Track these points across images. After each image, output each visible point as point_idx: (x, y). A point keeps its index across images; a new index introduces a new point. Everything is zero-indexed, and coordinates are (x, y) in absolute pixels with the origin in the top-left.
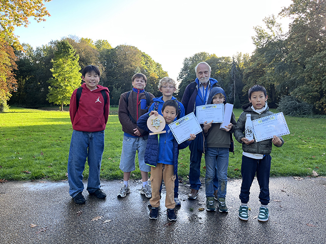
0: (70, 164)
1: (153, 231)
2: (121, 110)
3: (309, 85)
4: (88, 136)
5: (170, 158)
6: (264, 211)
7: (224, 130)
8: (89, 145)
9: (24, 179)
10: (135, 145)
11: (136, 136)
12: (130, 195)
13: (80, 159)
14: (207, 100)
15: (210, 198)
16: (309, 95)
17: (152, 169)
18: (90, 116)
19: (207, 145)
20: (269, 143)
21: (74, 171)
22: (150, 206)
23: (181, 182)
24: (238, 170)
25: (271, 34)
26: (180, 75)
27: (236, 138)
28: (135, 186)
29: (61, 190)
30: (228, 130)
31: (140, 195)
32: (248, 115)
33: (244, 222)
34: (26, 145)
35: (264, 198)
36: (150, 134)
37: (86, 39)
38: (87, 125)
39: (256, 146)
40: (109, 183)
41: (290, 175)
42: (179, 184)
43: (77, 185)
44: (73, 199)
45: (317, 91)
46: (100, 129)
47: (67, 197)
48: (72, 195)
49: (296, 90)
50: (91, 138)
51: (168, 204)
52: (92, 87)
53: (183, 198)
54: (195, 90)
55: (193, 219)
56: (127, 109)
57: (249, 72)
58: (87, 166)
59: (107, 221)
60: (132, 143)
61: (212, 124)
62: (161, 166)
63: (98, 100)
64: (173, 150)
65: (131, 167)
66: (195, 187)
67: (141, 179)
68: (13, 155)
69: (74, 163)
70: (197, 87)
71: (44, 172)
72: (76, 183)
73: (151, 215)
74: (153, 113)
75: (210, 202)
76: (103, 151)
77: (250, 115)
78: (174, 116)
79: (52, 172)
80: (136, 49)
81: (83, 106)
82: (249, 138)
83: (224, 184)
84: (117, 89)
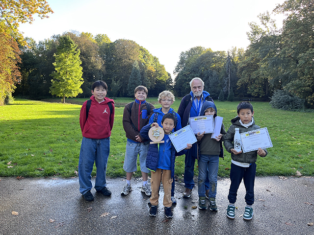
0: (80, 166)
1: (152, 227)
2: (125, 119)
3: (301, 79)
4: (96, 142)
5: (168, 164)
6: (249, 210)
7: (214, 140)
8: (96, 150)
9: (39, 176)
10: (137, 150)
11: (137, 142)
12: (132, 192)
13: (89, 162)
14: (200, 112)
15: (202, 198)
16: (302, 90)
17: (152, 173)
18: (98, 125)
19: (200, 152)
20: (254, 154)
21: (84, 173)
22: (149, 204)
23: (176, 181)
24: (229, 169)
25: (265, 29)
26: (176, 69)
27: (226, 148)
28: (136, 183)
29: (72, 187)
30: (219, 140)
31: (140, 193)
32: (237, 129)
33: (231, 220)
34: (35, 140)
35: (250, 199)
36: (151, 143)
37: (86, 33)
38: (95, 133)
39: (244, 156)
40: (113, 181)
41: (276, 175)
42: (175, 182)
43: (87, 184)
44: (83, 196)
45: (309, 86)
46: (106, 136)
47: (77, 194)
48: (82, 193)
49: (289, 84)
50: (99, 144)
51: (165, 203)
52: (100, 100)
53: (178, 196)
54: (190, 102)
55: (187, 216)
56: (130, 118)
57: (243, 67)
58: (95, 167)
59: (113, 217)
60: (134, 148)
61: (204, 134)
62: (160, 171)
63: (105, 111)
64: (171, 157)
65: (133, 168)
66: (189, 186)
67: (141, 177)
68: (26, 152)
69: (84, 166)
70: (191, 99)
71: (55, 169)
72: (85, 182)
73: (151, 212)
74: (154, 125)
75: (202, 201)
76: (108, 155)
77: (238, 129)
78: (172, 127)
79: (62, 170)
80: (134, 43)
81: (93, 117)
82: (237, 150)
83: (214, 186)
84: (116, 82)
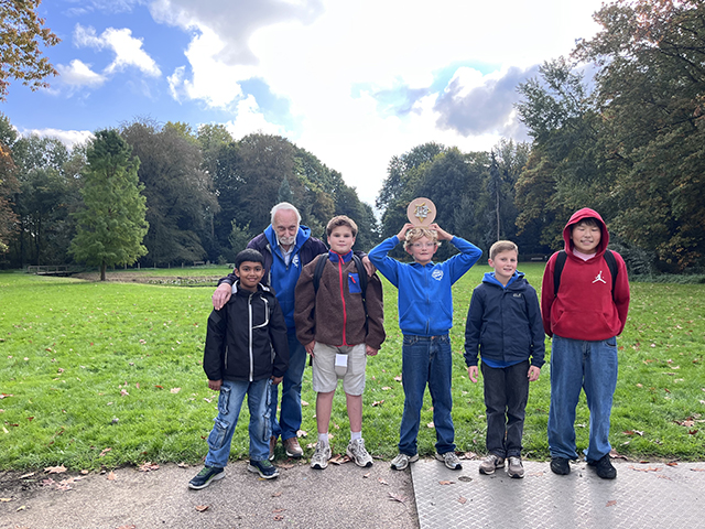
3: (644, 207)
16: (645, 229)
25: (558, 99)
26: (381, 195)
37: (177, 125)
45: (661, 220)
49: (618, 219)
84: (242, 228)
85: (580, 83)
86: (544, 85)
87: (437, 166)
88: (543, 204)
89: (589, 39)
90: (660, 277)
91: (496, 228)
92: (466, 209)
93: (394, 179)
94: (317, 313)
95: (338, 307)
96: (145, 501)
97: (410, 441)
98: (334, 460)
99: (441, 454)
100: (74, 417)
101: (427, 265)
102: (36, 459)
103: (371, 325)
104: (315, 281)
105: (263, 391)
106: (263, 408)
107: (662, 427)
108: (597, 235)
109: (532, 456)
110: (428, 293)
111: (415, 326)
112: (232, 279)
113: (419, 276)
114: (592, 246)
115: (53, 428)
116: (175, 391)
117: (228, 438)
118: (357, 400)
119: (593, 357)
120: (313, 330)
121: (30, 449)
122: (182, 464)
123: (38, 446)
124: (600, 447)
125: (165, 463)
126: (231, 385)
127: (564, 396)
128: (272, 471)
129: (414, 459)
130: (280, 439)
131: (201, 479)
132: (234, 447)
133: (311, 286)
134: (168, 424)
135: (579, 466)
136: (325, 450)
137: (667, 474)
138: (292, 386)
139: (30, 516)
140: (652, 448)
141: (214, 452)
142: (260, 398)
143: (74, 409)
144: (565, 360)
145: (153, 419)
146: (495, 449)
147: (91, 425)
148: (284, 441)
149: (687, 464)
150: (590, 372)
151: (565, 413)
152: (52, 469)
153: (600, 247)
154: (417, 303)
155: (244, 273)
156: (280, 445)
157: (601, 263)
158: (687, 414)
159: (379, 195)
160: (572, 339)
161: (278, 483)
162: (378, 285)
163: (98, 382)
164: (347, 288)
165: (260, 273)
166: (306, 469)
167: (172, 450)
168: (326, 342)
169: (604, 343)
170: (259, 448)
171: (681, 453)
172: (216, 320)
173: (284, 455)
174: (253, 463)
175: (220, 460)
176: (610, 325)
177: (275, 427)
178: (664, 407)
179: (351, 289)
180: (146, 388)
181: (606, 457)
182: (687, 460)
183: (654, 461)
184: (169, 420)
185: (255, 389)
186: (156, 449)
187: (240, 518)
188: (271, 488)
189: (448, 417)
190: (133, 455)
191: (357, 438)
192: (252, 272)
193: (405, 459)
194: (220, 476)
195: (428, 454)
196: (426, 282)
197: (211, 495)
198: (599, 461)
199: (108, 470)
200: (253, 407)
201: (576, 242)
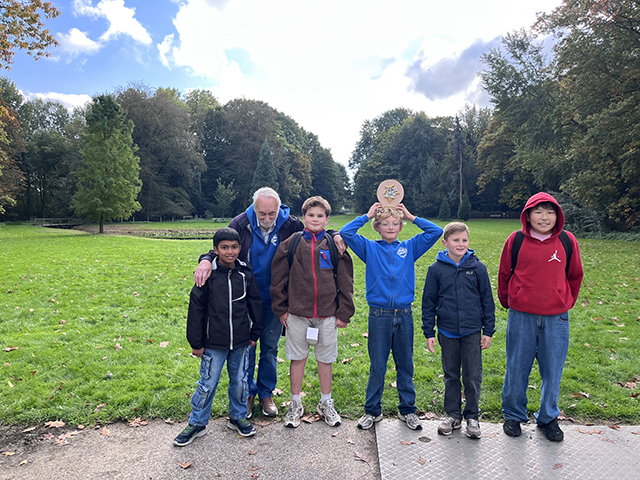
3: (596, 169)
16: (596, 190)
25: (519, 68)
45: (611, 182)
49: (572, 181)
84: (226, 185)
85: (540, 53)
86: (506, 55)
87: (405, 129)
88: (503, 165)
89: (549, 13)
90: (609, 235)
91: (458, 187)
92: (432, 169)
93: (366, 141)
94: (290, 286)
95: (310, 281)
96: (134, 457)
97: (375, 404)
98: (305, 418)
99: (403, 414)
100: (71, 372)
101: (393, 243)
102: (36, 413)
103: (341, 300)
104: (290, 257)
105: (241, 357)
106: (241, 373)
107: (607, 389)
108: (553, 217)
109: (487, 417)
110: (393, 269)
111: (380, 300)
112: (212, 256)
113: (386, 253)
114: (549, 228)
115: (54, 382)
116: (164, 344)
117: (209, 400)
118: (328, 367)
119: (547, 331)
120: (286, 303)
121: (32, 404)
122: (168, 420)
123: (40, 402)
124: (549, 412)
125: (153, 419)
126: (212, 352)
127: (518, 366)
128: (249, 429)
129: (378, 419)
130: (257, 396)
131: (185, 437)
132: (216, 404)
133: (285, 261)
134: (156, 379)
135: (530, 428)
136: (297, 409)
137: (611, 437)
138: (269, 351)
139: (32, 471)
140: (598, 411)
141: (197, 413)
142: (239, 364)
143: (72, 363)
144: (521, 332)
145: (143, 375)
146: (453, 411)
147: (87, 380)
148: (261, 400)
149: (629, 428)
150: (544, 344)
151: (519, 380)
152: (52, 424)
153: (556, 229)
154: (382, 278)
155: (223, 251)
156: (257, 403)
157: (556, 243)
158: (630, 376)
159: (352, 156)
160: (527, 313)
161: (255, 441)
162: (349, 262)
163: (95, 334)
164: (318, 264)
165: (237, 251)
166: (280, 427)
167: (159, 406)
168: (298, 314)
169: (557, 318)
170: (237, 408)
171: (623, 416)
172: (198, 294)
173: (260, 413)
174: (232, 421)
175: (202, 420)
176: (563, 301)
177: (252, 387)
178: (609, 368)
179: (323, 265)
180: (138, 341)
181: (555, 421)
182: (629, 422)
183: (598, 423)
184: (157, 376)
185: (233, 356)
186: (146, 406)
187: (219, 476)
188: (248, 446)
189: (410, 382)
190: (123, 411)
191: (327, 399)
192: (230, 251)
193: (370, 418)
194: (202, 433)
195: (392, 414)
196: (392, 259)
197: (194, 452)
198: (548, 424)
199: (102, 426)
200: (232, 372)
201: (533, 224)
